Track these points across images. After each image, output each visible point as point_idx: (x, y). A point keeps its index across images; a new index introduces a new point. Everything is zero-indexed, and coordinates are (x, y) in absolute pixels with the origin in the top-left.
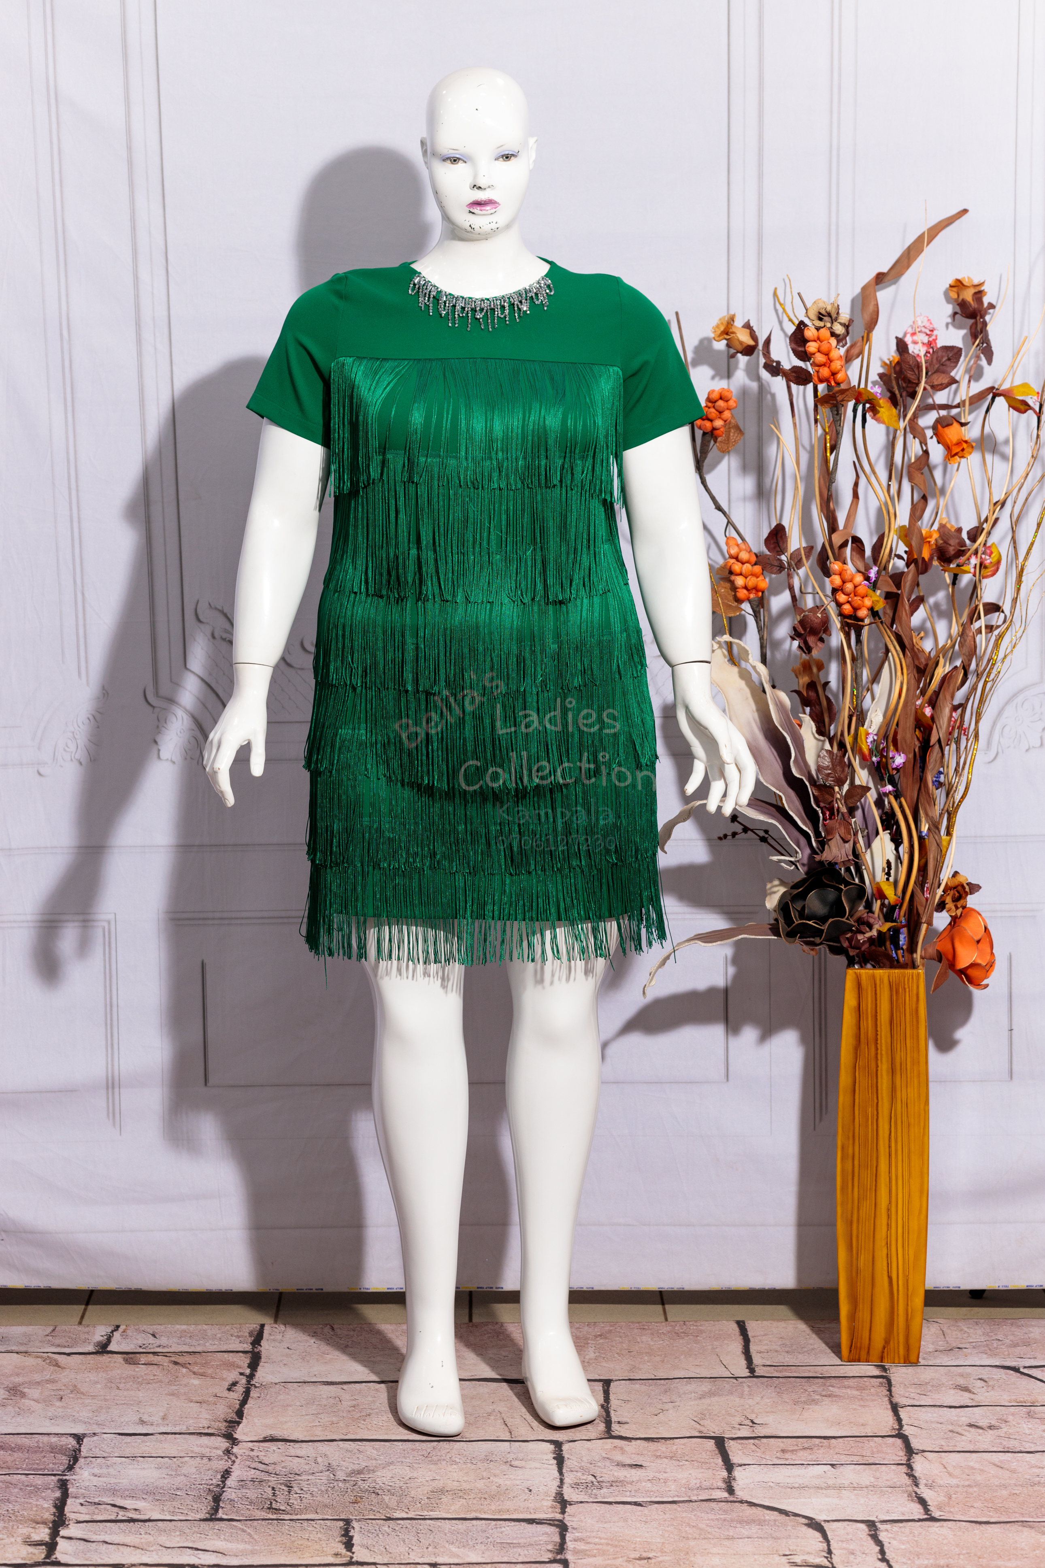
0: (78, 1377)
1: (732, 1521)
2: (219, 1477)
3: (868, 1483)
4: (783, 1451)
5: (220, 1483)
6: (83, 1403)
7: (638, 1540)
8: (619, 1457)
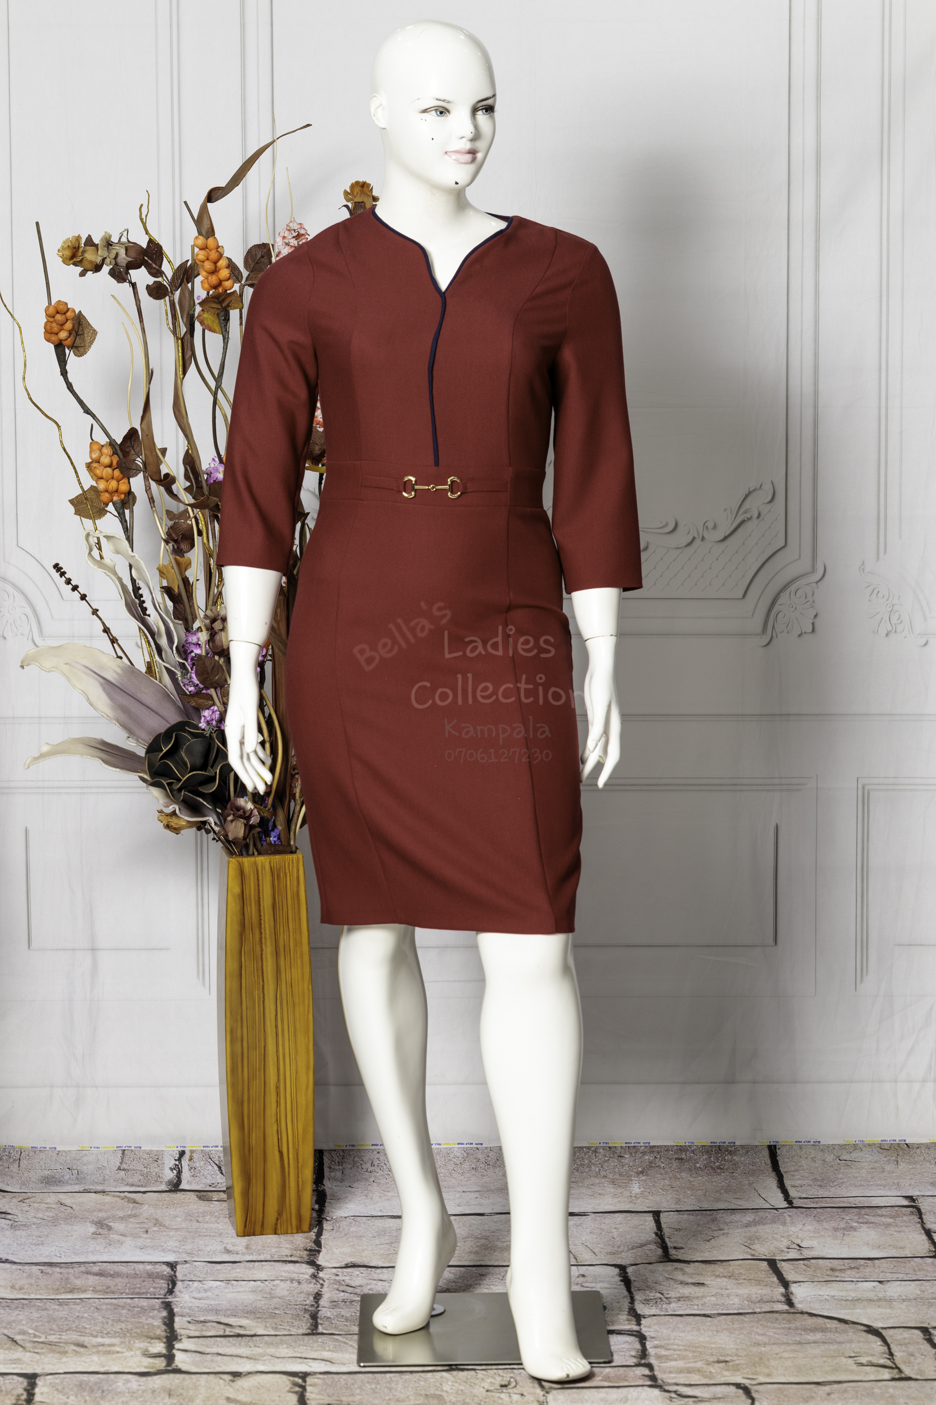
0: (157, 1212)
1: (797, 1329)
2: (312, 1298)
3: (916, 1296)
4: (832, 1270)
5: (313, 1303)
6: (168, 1235)
7: (713, 1346)
8: (680, 1277)
